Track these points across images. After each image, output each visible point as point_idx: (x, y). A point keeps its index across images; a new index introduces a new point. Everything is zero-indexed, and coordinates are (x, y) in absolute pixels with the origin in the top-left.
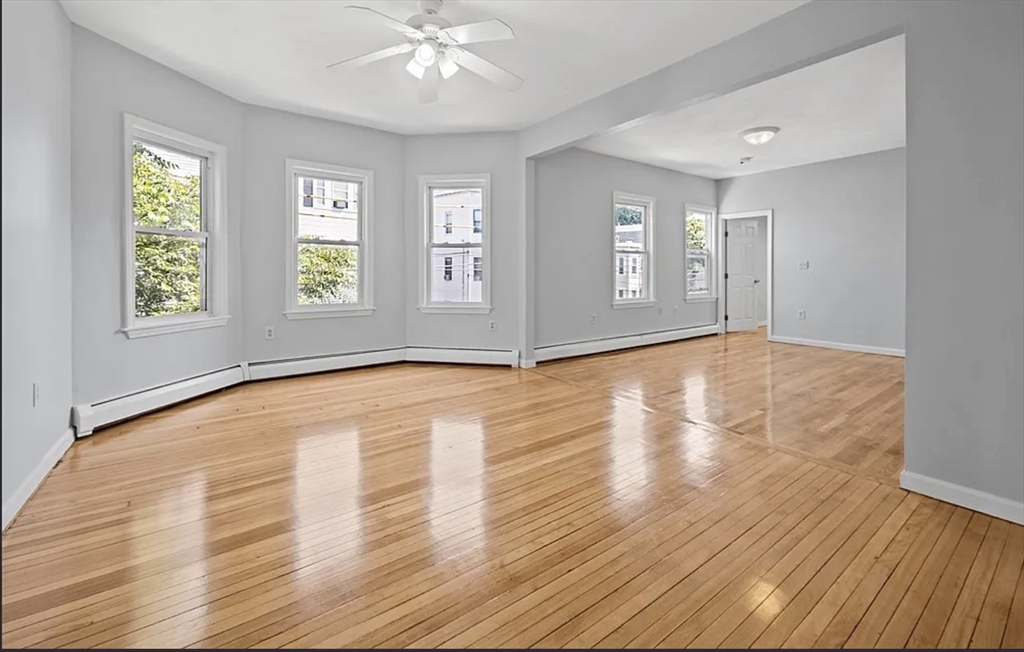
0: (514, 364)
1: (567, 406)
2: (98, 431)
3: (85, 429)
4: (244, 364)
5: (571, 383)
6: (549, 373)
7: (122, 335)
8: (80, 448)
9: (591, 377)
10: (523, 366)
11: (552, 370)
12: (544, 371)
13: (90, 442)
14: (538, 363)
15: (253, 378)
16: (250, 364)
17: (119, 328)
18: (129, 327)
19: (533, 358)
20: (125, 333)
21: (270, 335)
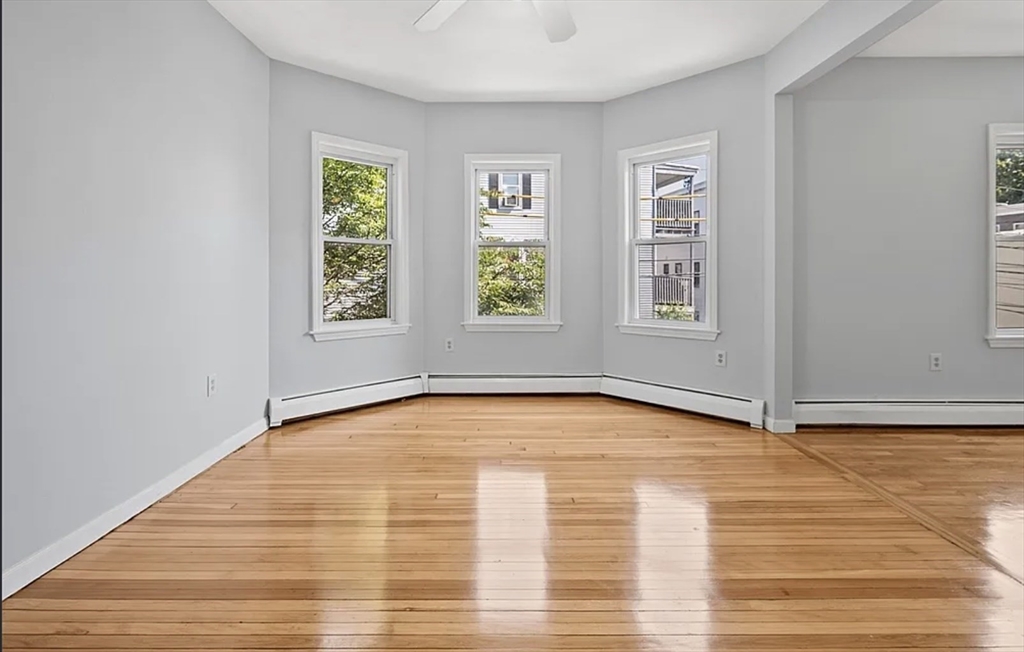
0: (756, 421)
1: (813, 522)
2: (286, 423)
3: (276, 421)
4: (425, 376)
5: (851, 475)
6: (813, 449)
7: (309, 337)
8: (271, 436)
9: (905, 473)
10: (770, 427)
11: (819, 445)
12: (808, 443)
13: (280, 433)
14: (798, 427)
15: (432, 392)
16: (430, 376)
17: (307, 330)
18: (315, 330)
19: (790, 417)
20: (312, 335)
21: (449, 347)
